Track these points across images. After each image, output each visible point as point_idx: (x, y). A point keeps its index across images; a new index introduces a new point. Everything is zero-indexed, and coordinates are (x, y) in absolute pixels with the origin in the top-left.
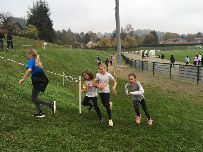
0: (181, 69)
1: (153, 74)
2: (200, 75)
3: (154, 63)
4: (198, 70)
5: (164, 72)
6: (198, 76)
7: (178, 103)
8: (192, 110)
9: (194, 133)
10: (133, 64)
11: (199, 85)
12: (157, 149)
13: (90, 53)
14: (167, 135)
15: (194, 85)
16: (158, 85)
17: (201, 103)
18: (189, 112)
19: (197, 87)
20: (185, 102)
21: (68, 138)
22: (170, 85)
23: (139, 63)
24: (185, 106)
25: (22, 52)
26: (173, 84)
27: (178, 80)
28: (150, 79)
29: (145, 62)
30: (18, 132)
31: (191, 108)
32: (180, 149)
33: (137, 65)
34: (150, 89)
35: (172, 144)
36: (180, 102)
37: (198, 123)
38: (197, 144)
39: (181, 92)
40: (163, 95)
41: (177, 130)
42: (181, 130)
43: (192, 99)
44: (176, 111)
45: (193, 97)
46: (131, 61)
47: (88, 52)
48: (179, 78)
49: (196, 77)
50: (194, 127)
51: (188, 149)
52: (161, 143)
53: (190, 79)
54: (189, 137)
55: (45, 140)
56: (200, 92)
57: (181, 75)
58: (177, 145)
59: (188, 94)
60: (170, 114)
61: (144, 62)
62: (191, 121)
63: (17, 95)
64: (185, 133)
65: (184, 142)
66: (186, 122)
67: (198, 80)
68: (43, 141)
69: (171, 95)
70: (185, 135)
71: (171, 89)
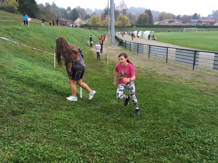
0: (177, 53)
1: (149, 58)
2: (197, 59)
3: (150, 46)
4: (195, 54)
5: (160, 56)
6: (194, 61)
7: (175, 88)
8: (188, 94)
9: (193, 116)
10: (127, 46)
11: (194, 70)
12: (161, 130)
13: (79, 32)
14: (168, 118)
15: (189, 70)
16: (153, 69)
17: (196, 87)
18: (185, 96)
19: (192, 72)
20: (181, 87)
21: (76, 121)
22: (166, 69)
23: (134, 45)
24: (182, 91)
25: (4, 29)
26: (169, 69)
27: (174, 64)
28: (146, 63)
29: (141, 44)
30: (25, 116)
31: (188, 93)
32: (181, 130)
33: (132, 47)
34: (147, 73)
35: (173, 126)
36: (177, 87)
37: (195, 107)
38: (197, 126)
39: (177, 76)
40: (160, 79)
41: (177, 113)
42: (180, 113)
43: (188, 84)
44: (174, 95)
45: (188, 82)
46: (126, 43)
47: (77, 31)
48: (175, 63)
49: (193, 62)
50: (192, 111)
51: (188, 130)
52: (164, 125)
53: (186, 64)
54: (188, 120)
55: (54, 123)
56: (196, 77)
57: (177, 59)
58: (178, 127)
59: (184, 79)
60: (168, 98)
61: (139, 45)
62: (189, 105)
63: (12, 78)
64: (184, 116)
65: (184, 124)
66: (184, 106)
67: (194, 64)
68: (53, 124)
69: (167, 80)
70: (184, 118)
71: (167, 74)
